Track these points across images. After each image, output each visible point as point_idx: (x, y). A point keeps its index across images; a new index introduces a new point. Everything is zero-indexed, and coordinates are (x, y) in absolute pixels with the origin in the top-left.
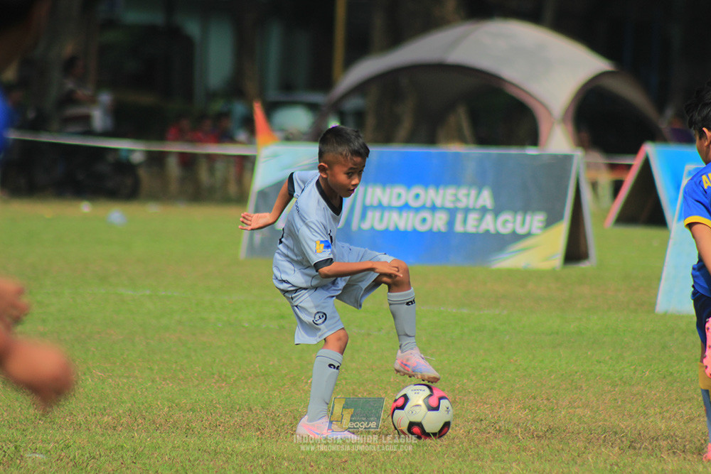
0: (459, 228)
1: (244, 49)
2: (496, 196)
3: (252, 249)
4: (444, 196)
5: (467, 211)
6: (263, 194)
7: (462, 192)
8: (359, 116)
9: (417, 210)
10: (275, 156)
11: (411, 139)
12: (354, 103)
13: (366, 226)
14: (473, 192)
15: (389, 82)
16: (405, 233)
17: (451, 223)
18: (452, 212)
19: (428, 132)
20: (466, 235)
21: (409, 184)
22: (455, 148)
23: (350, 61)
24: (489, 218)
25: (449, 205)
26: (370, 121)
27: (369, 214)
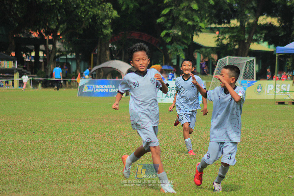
0: (110, 91)
1: (78, 66)
2: (115, 86)
3: (79, 95)
4: (107, 86)
5: (111, 88)
6: (80, 87)
7: (110, 86)
8: (95, 75)
9: (103, 89)
10: (82, 81)
11: (103, 78)
12: (94, 73)
13: (96, 91)
14: (112, 86)
15: (99, 70)
16: (102, 92)
17: (108, 90)
18: (109, 89)
19: (105, 77)
20: (111, 92)
21: (102, 85)
22: (108, 79)
23: (93, 67)
24: (114, 90)
25: (108, 88)
26: (97, 76)
27: (96, 89)
